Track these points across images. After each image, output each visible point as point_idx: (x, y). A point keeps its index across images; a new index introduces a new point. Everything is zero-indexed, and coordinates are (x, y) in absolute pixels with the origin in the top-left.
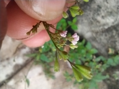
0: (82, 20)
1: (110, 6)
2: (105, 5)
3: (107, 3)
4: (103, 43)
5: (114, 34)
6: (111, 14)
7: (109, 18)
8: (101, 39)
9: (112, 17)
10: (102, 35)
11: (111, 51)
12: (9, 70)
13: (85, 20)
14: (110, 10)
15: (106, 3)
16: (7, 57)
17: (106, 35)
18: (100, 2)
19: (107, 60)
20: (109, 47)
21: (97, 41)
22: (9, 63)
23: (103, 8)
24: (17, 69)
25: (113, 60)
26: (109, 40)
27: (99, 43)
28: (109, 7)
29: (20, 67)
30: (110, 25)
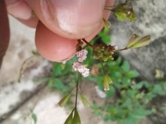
0: (118, 30)
1: (158, 9)
2: (150, 8)
3: (154, 4)
4: (148, 62)
5: (163, 49)
6: (159, 19)
7: (157, 26)
8: (144, 57)
9: (160, 24)
10: (146, 51)
11: (159, 74)
12: (14, 99)
13: (122, 28)
14: (157, 15)
15: (151, 4)
16: (11, 80)
17: (151, 51)
18: (144, 3)
19: (153, 87)
20: (156, 68)
21: (138, 59)
22: (14, 89)
23: (147, 12)
24: (24, 98)
25: (162, 86)
26: (156, 57)
27: (141, 62)
28: (156, 10)
29: (29, 95)
30: (158, 36)
